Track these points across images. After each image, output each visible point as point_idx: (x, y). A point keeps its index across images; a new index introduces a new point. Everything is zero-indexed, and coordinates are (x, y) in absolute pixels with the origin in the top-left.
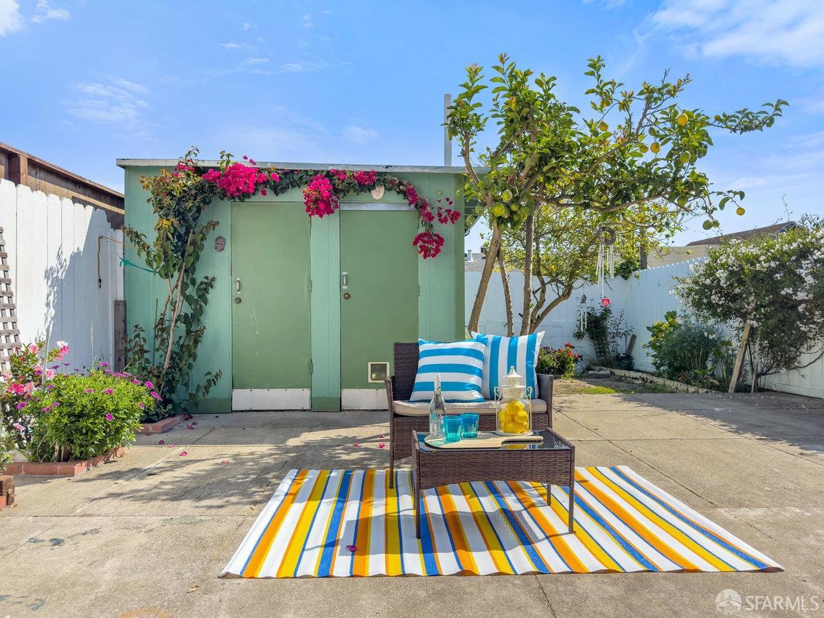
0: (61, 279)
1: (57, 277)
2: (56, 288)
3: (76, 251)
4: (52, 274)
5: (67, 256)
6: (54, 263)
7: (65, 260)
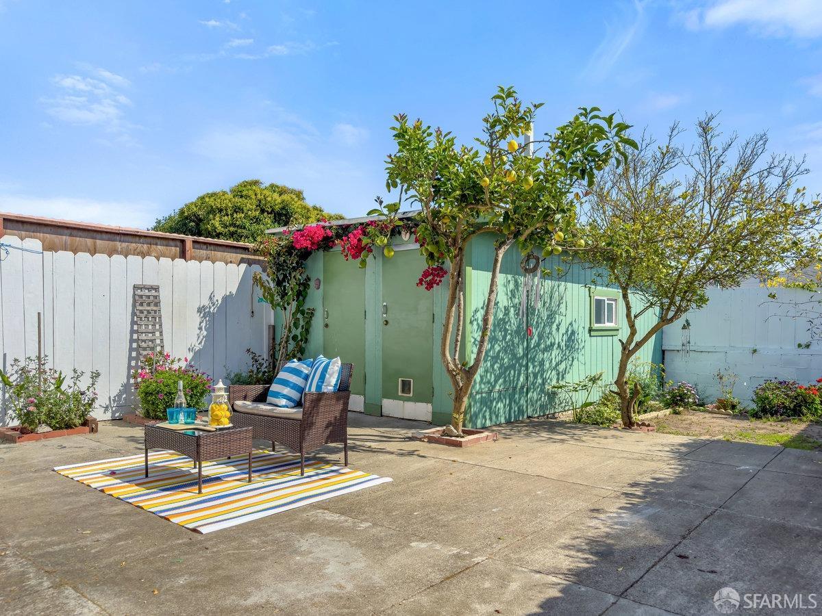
0: (214, 313)
1: (209, 312)
2: (207, 318)
3: (228, 294)
4: (204, 310)
5: (219, 297)
6: (206, 302)
7: (217, 301)
